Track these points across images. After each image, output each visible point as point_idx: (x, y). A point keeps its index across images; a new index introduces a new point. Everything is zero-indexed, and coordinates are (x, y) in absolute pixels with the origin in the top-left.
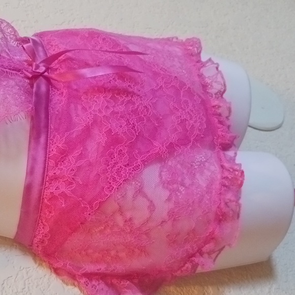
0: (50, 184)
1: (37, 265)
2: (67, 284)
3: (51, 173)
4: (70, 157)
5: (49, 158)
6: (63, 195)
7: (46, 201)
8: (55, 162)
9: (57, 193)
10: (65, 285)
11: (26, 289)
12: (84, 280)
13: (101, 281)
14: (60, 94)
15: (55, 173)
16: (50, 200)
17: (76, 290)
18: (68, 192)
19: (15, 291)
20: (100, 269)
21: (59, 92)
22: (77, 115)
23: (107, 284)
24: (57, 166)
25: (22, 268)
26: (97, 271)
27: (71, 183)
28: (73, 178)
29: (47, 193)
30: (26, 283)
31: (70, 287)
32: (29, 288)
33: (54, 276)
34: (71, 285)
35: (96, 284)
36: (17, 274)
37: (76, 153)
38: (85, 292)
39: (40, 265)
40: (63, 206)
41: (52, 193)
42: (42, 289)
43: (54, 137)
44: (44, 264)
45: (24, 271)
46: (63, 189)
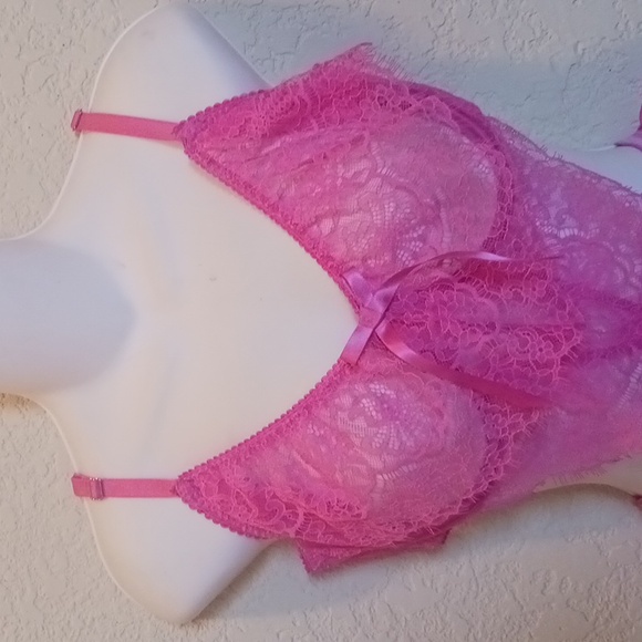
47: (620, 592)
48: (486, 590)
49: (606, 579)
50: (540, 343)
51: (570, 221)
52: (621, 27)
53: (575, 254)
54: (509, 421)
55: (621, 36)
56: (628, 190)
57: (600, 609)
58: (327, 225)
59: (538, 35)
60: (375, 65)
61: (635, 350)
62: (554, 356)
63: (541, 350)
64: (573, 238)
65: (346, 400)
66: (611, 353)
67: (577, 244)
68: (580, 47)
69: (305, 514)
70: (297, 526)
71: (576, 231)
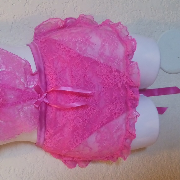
0: (47, 143)
4: (56, 136)
9: (50, 146)
15: (49, 141)
24: (50, 138)
37: (58, 134)
46: (53, 145)
51: (3, 66)
52: (27, 12)
53: (4, 76)
55: (27, 15)
56: (20, 58)
59: (2, 13)
61: (22, 103)
64: (4, 71)
66: (15, 104)
67: (5, 73)
68: (15, 17)
71: (5, 69)
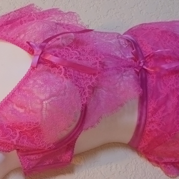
0: (149, 124)
1: (140, 156)
2: (155, 166)
3: (150, 120)
4: (159, 111)
5: (148, 112)
6: (156, 130)
7: (147, 132)
8: (152, 114)
9: (152, 129)
10: (154, 167)
11: (136, 169)
12: (163, 165)
13: (172, 166)
14: (152, 77)
15: (152, 120)
16: (149, 132)
17: (159, 169)
18: (158, 129)
19: (132, 171)
20: (172, 161)
21: (151, 76)
22: (162, 89)
23: (174, 166)
24: (152, 116)
25: (133, 158)
26: (170, 161)
27: (160, 125)
28: (161, 122)
29: (147, 129)
30: (136, 166)
31: (156, 167)
32: (137, 169)
33: (148, 162)
34: (157, 166)
35: (170, 167)
36: (132, 162)
37: (162, 109)
38: (164, 169)
39: (141, 156)
40: (156, 135)
41: (150, 129)
42: (144, 169)
43: (151, 101)
44: (143, 156)
45: (134, 160)
46: (156, 127)
47: (136, 167)
48: (91, 172)
49: (130, 164)
50: (92, 58)
52: (99, 17)
54: (85, 82)
57: (131, 174)
58: (22, 36)
60: (35, 8)
62: (97, 61)
63: (92, 59)
65: (31, 82)
68: (90, 21)
69: (19, 133)
70: (17, 138)
